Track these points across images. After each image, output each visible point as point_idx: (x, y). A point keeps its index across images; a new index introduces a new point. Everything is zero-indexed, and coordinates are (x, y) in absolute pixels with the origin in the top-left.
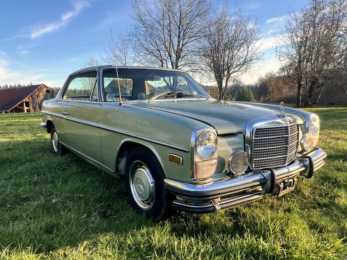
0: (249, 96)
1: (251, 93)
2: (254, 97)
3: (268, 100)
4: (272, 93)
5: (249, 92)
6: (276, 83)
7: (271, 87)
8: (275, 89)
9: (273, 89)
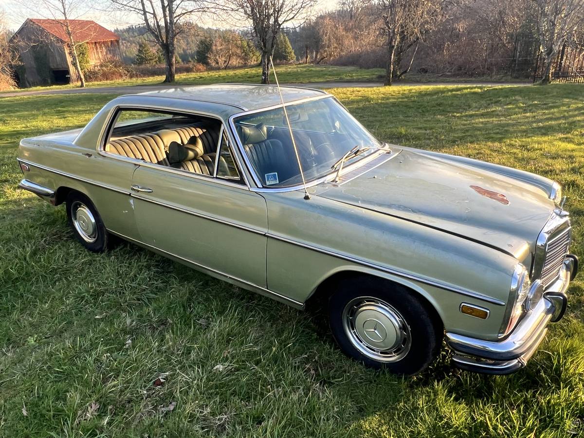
0: (286, 48)
1: (289, 43)
2: (293, 51)
3: (322, 59)
4: (328, 47)
5: (285, 41)
6: (334, 29)
7: (326, 36)
8: (333, 40)
9: (329, 40)
